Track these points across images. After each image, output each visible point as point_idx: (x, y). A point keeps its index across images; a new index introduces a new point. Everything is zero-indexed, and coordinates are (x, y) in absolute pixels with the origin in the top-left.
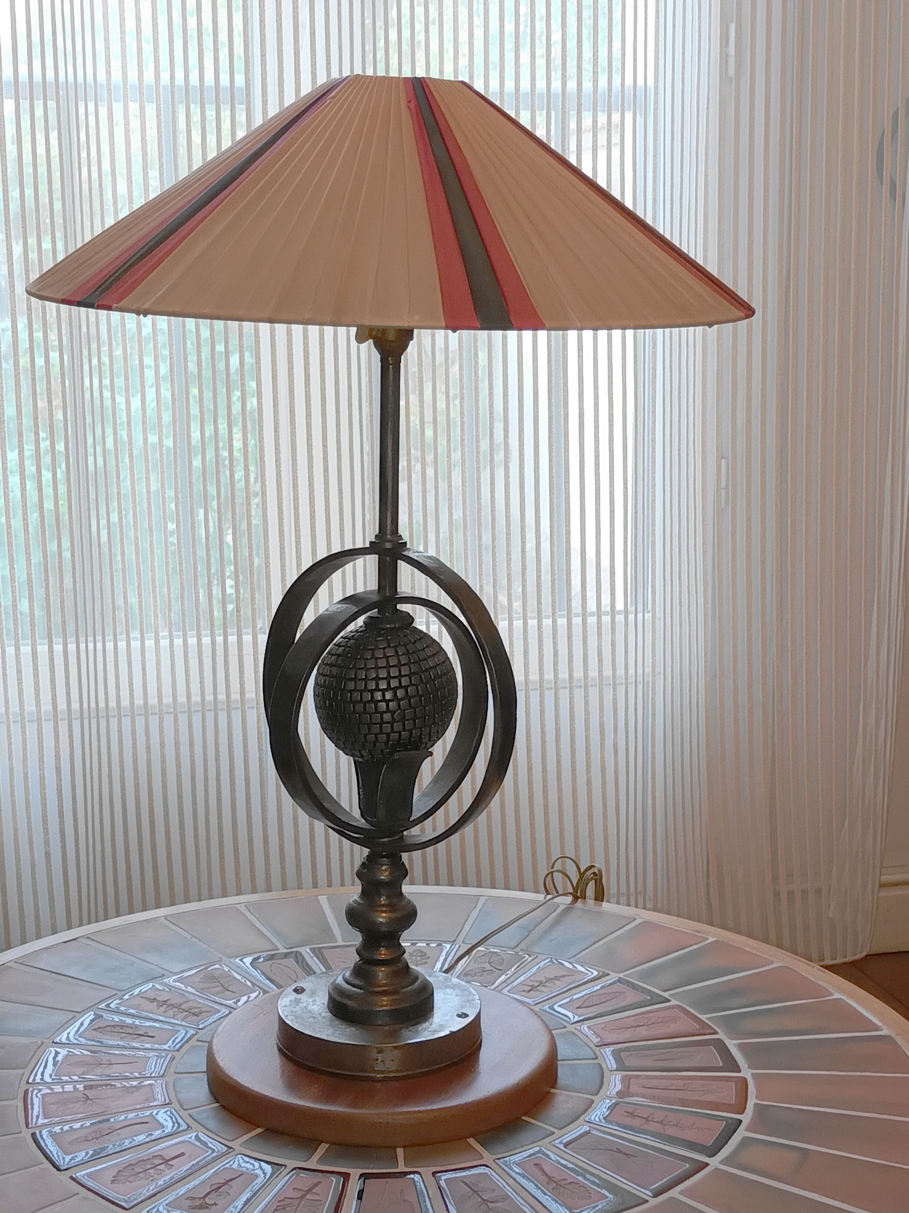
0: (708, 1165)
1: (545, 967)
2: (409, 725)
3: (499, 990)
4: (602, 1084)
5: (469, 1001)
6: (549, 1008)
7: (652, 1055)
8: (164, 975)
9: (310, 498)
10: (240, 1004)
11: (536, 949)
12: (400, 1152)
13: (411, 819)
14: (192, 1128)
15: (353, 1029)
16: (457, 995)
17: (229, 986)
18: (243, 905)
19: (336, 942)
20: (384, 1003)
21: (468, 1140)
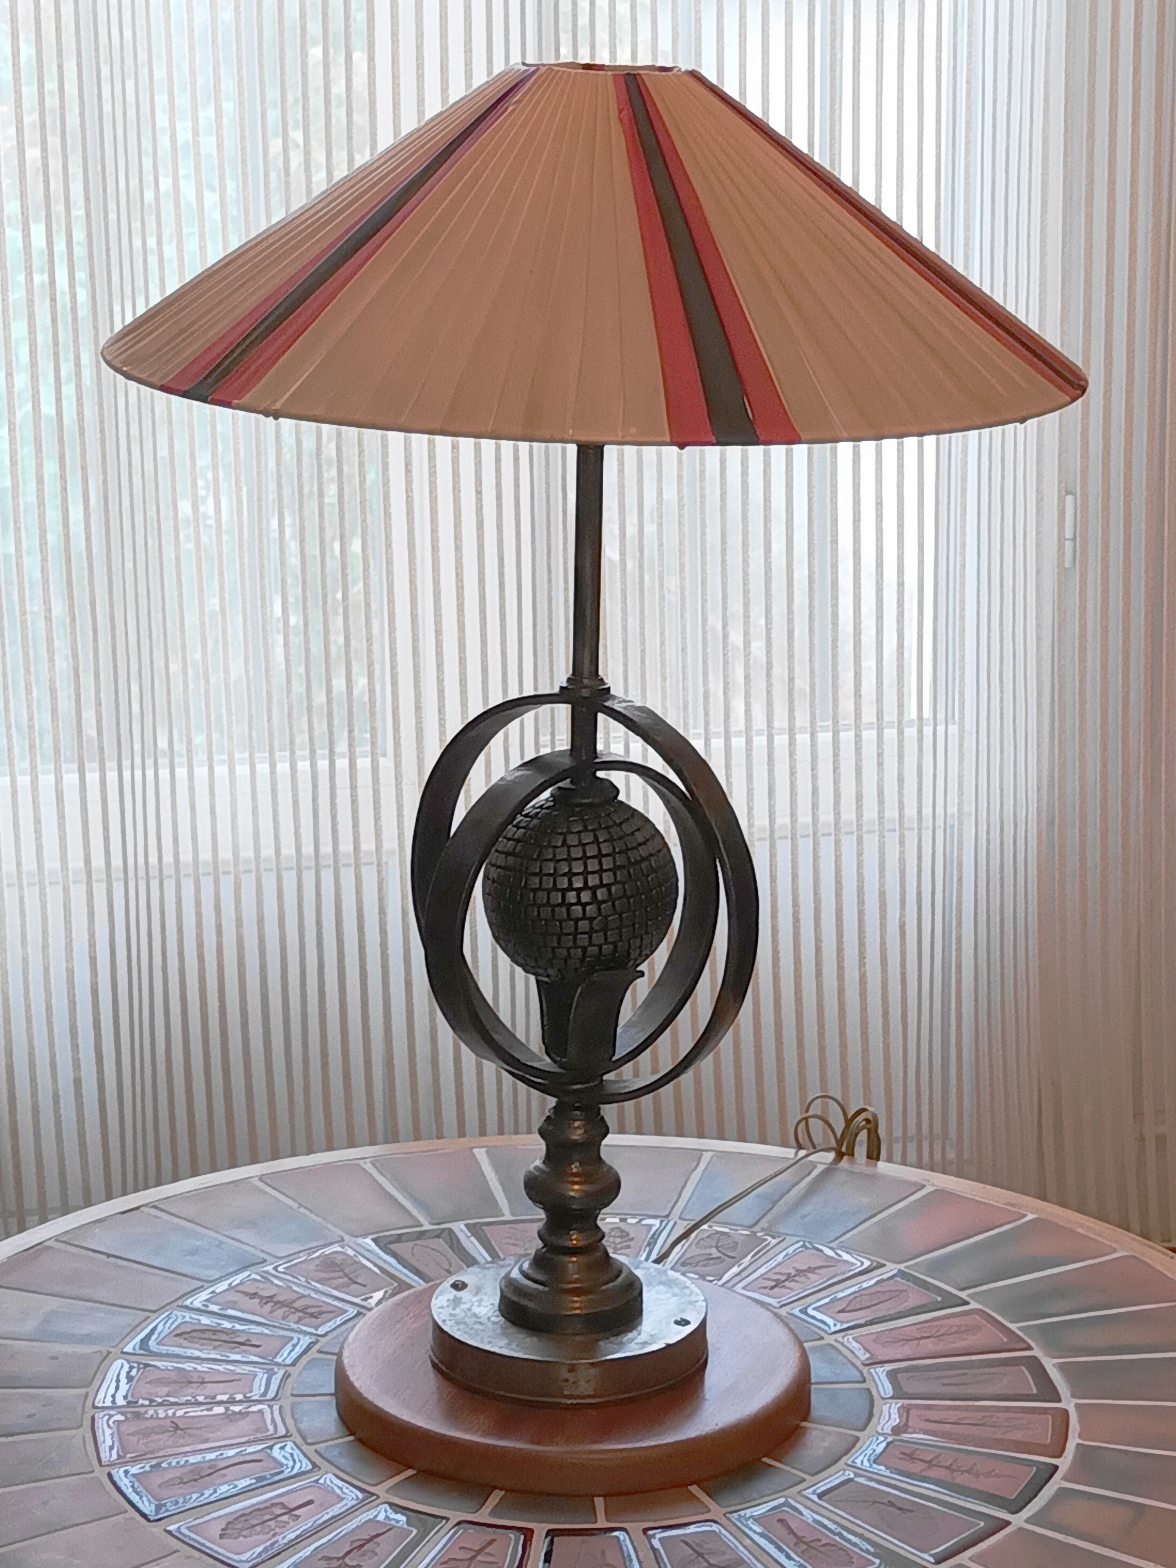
0: (1008, 1523)
1: (795, 1254)
2: (612, 936)
3: (729, 1286)
4: (871, 1416)
5: (690, 1303)
6: (801, 1311)
7: (941, 1378)
8: (265, 1261)
9: (457, 568)
10: (373, 1302)
11: (782, 1229)
12: (599, 1502)
13: (614, 1059)
14: (320, 1469)
15: (535, 1339)
16: (674, 1295)
17: (357, 1277)
18: (367, 1161)
19: (503, 1215)
20: (576, 1305)
21: (690, 1488)
